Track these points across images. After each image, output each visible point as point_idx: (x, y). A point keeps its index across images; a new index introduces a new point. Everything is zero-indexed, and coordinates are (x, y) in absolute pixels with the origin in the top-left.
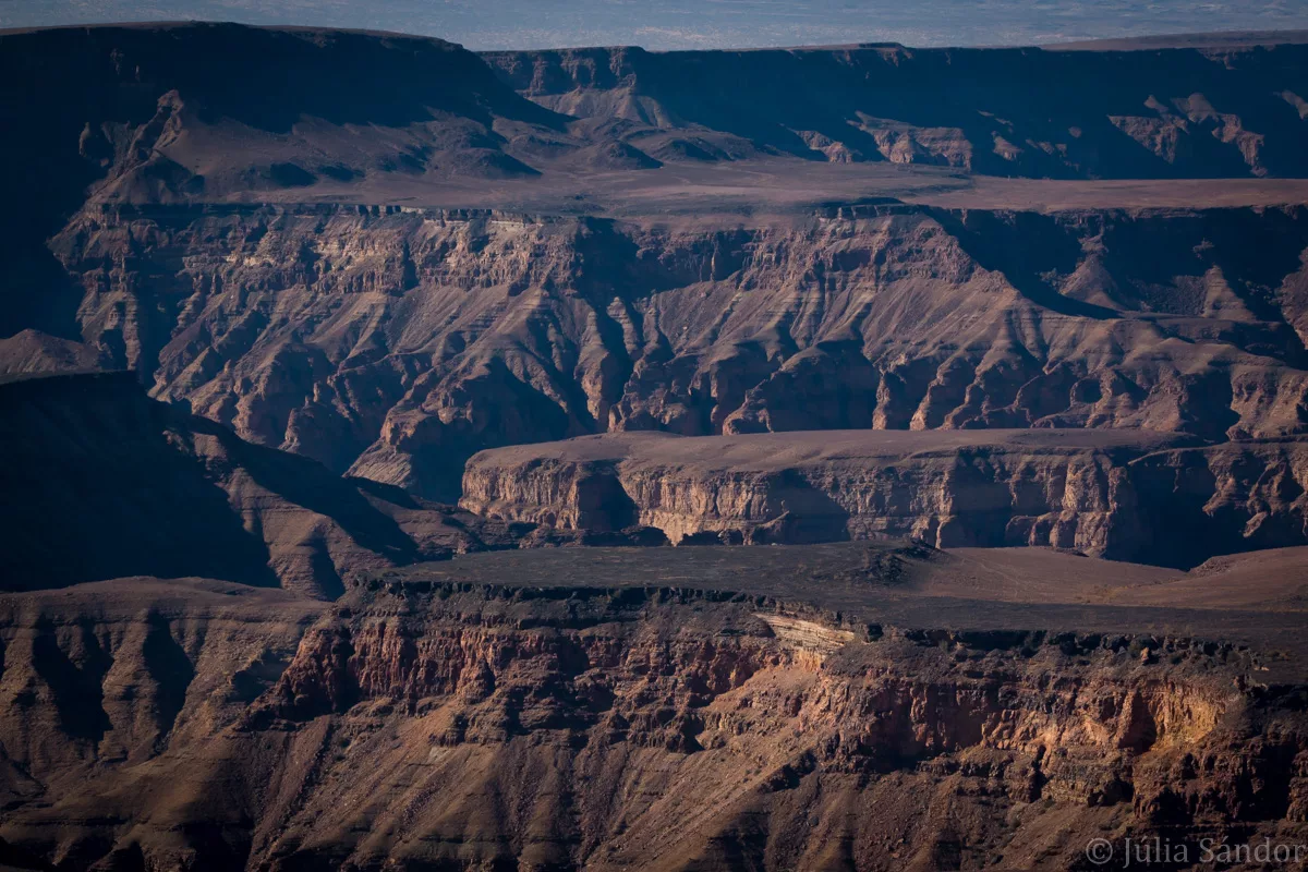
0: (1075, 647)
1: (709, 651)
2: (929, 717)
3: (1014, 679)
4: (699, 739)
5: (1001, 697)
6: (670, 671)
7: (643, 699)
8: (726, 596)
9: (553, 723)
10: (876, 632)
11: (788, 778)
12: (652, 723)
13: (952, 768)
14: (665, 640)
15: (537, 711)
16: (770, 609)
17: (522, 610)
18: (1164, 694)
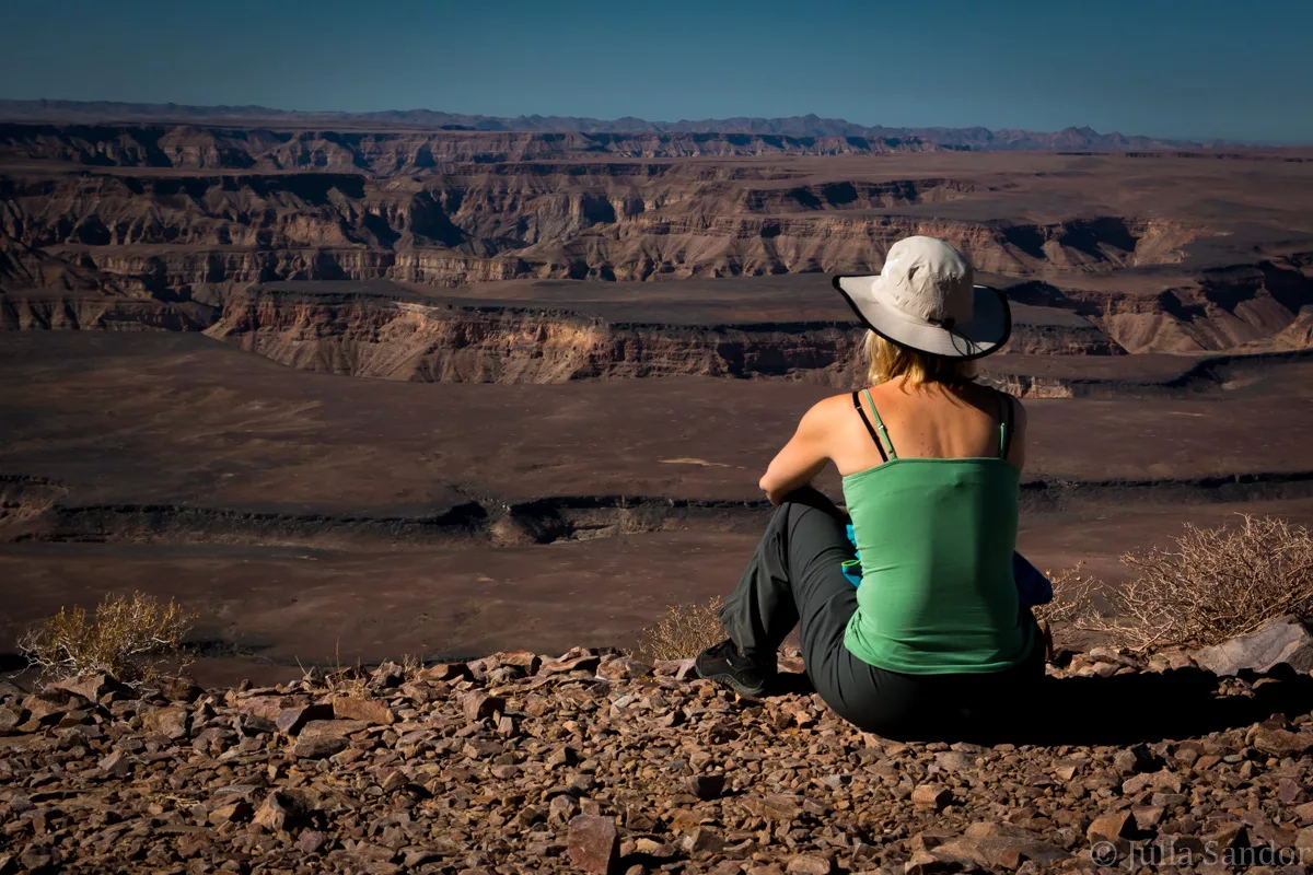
1: (379, 313)
3: (497, 321)
4: (379, 339)
6: (367, 318)
8: (381, 296)
9: (333, 334)
12: (362, 334)
13: (481, 347)
14: (364, 309)
15: (326, 330)
16: (398, 300)
18: (551, 325)
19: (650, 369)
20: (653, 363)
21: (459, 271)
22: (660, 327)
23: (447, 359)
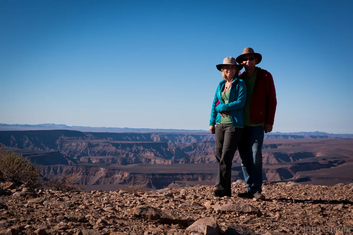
0: (119, 170)
1: (96, 170)
2: (110, 174)
3: (115, 172)
4: (95, 176)
5: (114, 173)
6: (93, 171)
7: (91, 173)
9: (86, 174)
10: (106, 169)
11: (100, 178)
13: (111, 178)
14: (93, 169)
15: (85, 173)
17: (84, 167)
18: (124, 173)
19: (136, 183)
20: (137, 181)
21: (163, 162)
22: (140, 174)
23: (103, 180)
